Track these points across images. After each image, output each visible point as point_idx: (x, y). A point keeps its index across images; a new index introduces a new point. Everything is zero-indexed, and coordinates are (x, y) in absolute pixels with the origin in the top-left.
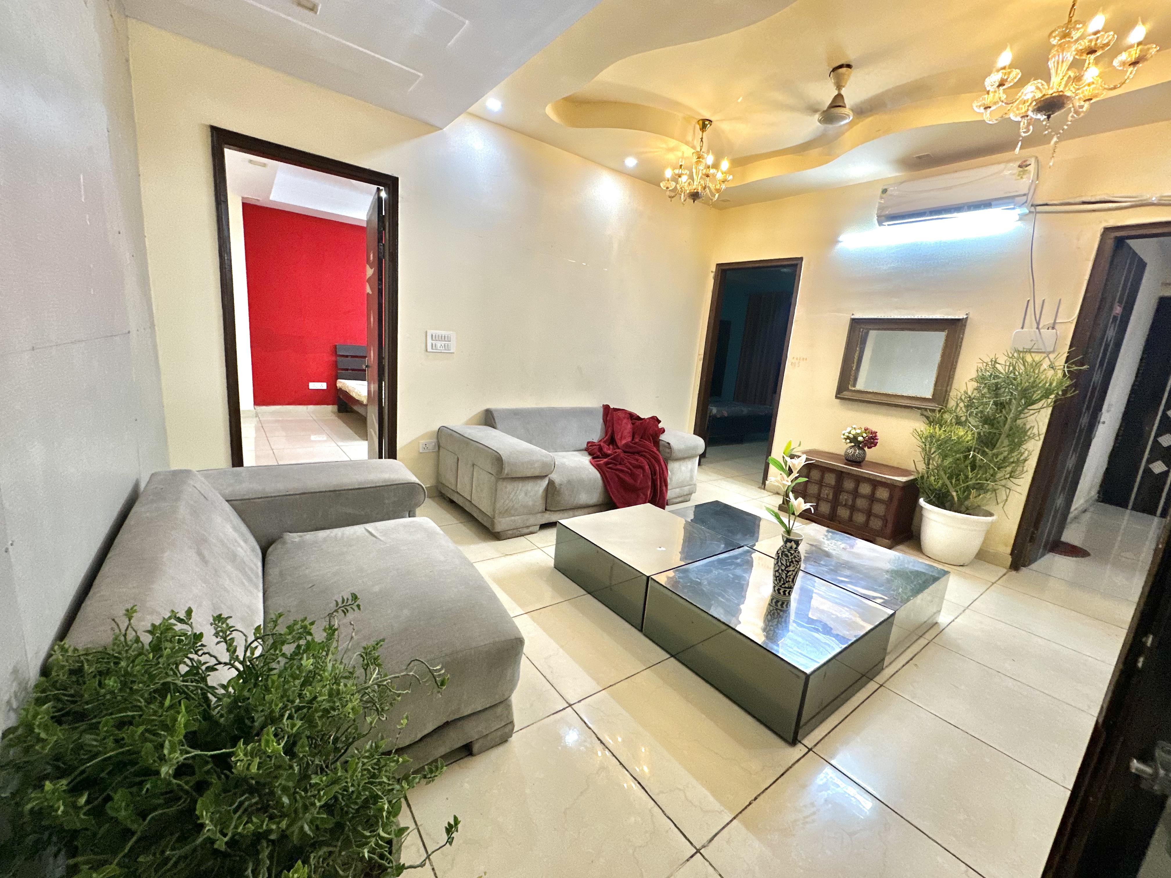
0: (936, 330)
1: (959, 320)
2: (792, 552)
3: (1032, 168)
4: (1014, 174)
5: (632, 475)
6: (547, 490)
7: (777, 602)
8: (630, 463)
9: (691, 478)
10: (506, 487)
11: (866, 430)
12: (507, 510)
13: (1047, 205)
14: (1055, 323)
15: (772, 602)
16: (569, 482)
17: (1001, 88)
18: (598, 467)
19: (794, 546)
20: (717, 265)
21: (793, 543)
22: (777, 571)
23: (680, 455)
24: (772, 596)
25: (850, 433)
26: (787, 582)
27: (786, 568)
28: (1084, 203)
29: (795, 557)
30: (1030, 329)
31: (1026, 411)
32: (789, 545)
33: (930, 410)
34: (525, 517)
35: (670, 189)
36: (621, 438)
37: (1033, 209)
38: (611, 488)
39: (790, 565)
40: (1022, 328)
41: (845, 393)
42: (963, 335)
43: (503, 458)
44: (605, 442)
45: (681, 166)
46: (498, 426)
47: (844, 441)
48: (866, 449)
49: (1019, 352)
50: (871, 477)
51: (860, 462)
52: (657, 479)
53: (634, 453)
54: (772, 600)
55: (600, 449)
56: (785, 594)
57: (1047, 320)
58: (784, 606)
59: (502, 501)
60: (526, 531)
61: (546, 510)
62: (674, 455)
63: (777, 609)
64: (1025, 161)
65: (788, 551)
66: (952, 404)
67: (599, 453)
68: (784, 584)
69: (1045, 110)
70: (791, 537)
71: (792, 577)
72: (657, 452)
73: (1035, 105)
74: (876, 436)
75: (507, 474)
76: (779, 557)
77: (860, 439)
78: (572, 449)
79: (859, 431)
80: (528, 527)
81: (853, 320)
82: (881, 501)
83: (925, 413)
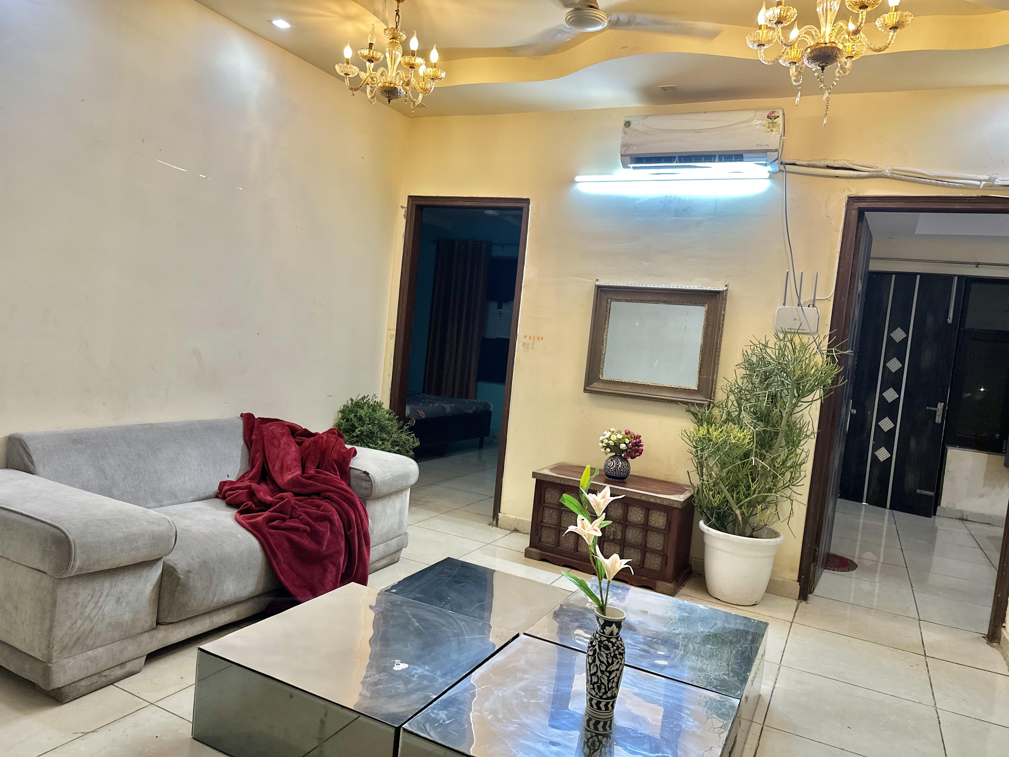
0: (695, 304)
1: (718, 292)
2: (614, 640)
3: (780, 121)
4: (764, 125)
5: (315, 535)
6: (160, 585)
7: (597, 723)
8: (307, 513)
9: (401, 523)
10: (76, 595)
11: (626, 434)
12: (78, 639)
13: (794, 164)
14: (814, 300)
15: (588, 725)
16: (204, 564)
17: (780, 26)
18: (254, 529)
19: (616, 630)
20: (410, 197)
21: (614, 625)
22: (595, 674)
23: (385, 490)
24: (587, 714)
25: (609, 439)
26: (609, 689)
27: (607, 667)
28: (828, 167)
29: (618, 648)
30: (791, 306)
31: (800, 403)
32: (608, 630)
33: (697, 404)
34: (116, 647)
35: (351, 76)
36: (282, 468)
37: (782, 167)
38: (278, 563)
39: (613, 663)
40: (784, 304)
41: (594, 384)
42: (724, 311)
43: (71, 537)
44: (251, 479)
45: (371, 44)
46: (39, 468)
47: (603, 450)
48: (629, 460)
49: (786, 333)
50: (643, 498)
51: (624, 478)
52: (353, 534)
53: (309, 495)
54: (588, 721)
55: (251, 494)
56: (607, 709)
57: (806, 297)
58: (607, 727)
59: (68, 623)
60: (119, 672)
61: (158, 623)
62: (377, 491)
63: (597, 735)
64: (773, 112)
65: (608, 640)
66: (720, 396)
67: (250, 503)
68: (606, 693)
69: (820, 60)
70: (609, 617)
71: (615, 680)
72: (350, 490)
73: (811, 53)
74: (640, 441)
75: (80, 569)
76: (595, 651)
77: (623, 446)
78: (191, 498)
79: (620, 436)
80: (122, 664)
81: (599, 287)
82: (657, 530)
83: (692, 409)
